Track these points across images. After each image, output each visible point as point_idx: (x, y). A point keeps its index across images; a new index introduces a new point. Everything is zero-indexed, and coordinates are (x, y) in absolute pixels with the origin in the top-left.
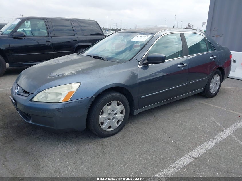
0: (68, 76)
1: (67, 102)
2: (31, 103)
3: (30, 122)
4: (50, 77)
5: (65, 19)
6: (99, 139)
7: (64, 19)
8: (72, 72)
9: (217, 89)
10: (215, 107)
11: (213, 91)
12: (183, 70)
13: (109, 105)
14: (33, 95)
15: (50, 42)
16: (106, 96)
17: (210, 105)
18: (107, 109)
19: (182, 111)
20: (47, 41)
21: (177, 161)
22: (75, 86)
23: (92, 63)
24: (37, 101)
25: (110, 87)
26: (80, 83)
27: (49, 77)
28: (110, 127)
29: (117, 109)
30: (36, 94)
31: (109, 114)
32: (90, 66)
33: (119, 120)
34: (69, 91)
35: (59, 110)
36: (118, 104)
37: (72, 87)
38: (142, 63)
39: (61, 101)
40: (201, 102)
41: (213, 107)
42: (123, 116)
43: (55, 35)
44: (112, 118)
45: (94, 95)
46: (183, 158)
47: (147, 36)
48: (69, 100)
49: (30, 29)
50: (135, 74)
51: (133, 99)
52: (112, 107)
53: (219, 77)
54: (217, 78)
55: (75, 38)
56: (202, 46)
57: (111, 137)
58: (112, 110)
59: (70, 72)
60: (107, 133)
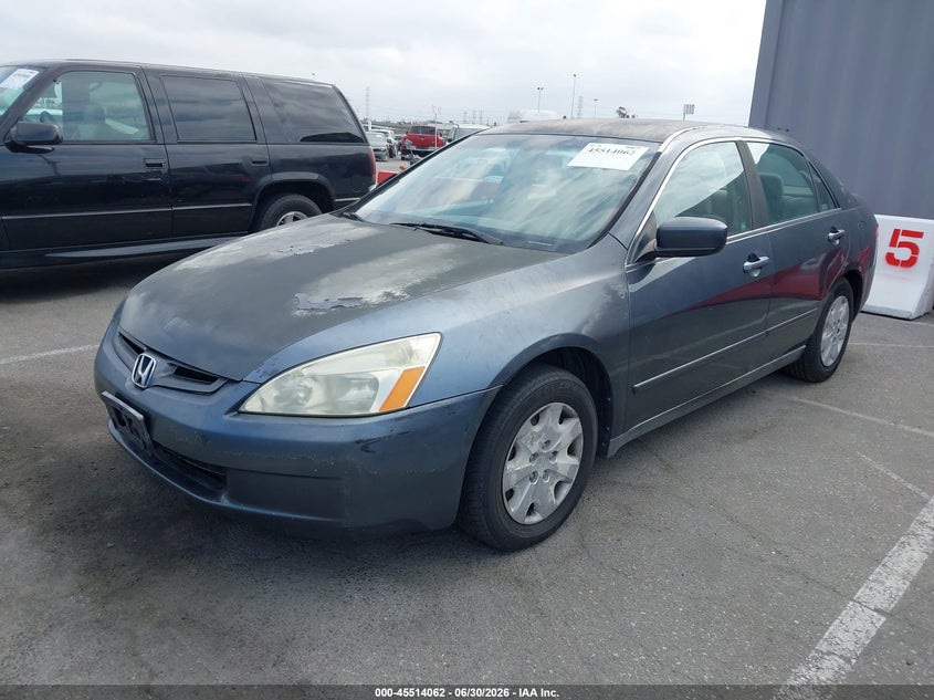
0: (381, 306)
1: (400, 414)
2: (239, 419)
3: (225, 502)
4: (305, 313)
5: (219, 75)
6: (495, 560)
7: (211, 75)
8: (388, 290)
9: (839, 350)
10: (855, 418)
11: (827, 358)
12: (760, 280)
13: (536, 421)
14: (247, 388)
15: (161, 165)
16: (530, 385)
17: (831, 408)
18: (530, 436)
19: (748, 435)
20: (148, 162)
21: (827, 627)
22: (424, 349)
23: (446, 256)
24: (259, 410)
25: (546, 348)
26: (439, 336)
27: (297, 312)
28: (531, 510)
29: (559, 435)
30: (262, 384)
31: (535, 456)
32: (447, 267)
33: (563, 479)
34: (402, 369)
35: (371, 447)
36: (564, 417)
37: (411, 353)
38: (638, 253)
39: (374, 409)
40: (796, 399)
41: (847, 417)
42: (575, 461)
43: (182, 139)
44: (541, 474)
45: (493, 383)
46: (843, 614)
47: (630, 151)
48: (405, 406)
49: (61, 112)
50: (619, 297)
51: (611, 396)
52: (545, 428)
53: (846, 304)
54: (840, 308)
55: (257, 151)
56: (786, 192)
57: (539, 548)
58: (543, 441)
59: (381, 292)
60: (525, 535)
